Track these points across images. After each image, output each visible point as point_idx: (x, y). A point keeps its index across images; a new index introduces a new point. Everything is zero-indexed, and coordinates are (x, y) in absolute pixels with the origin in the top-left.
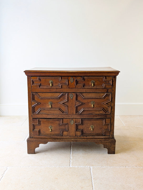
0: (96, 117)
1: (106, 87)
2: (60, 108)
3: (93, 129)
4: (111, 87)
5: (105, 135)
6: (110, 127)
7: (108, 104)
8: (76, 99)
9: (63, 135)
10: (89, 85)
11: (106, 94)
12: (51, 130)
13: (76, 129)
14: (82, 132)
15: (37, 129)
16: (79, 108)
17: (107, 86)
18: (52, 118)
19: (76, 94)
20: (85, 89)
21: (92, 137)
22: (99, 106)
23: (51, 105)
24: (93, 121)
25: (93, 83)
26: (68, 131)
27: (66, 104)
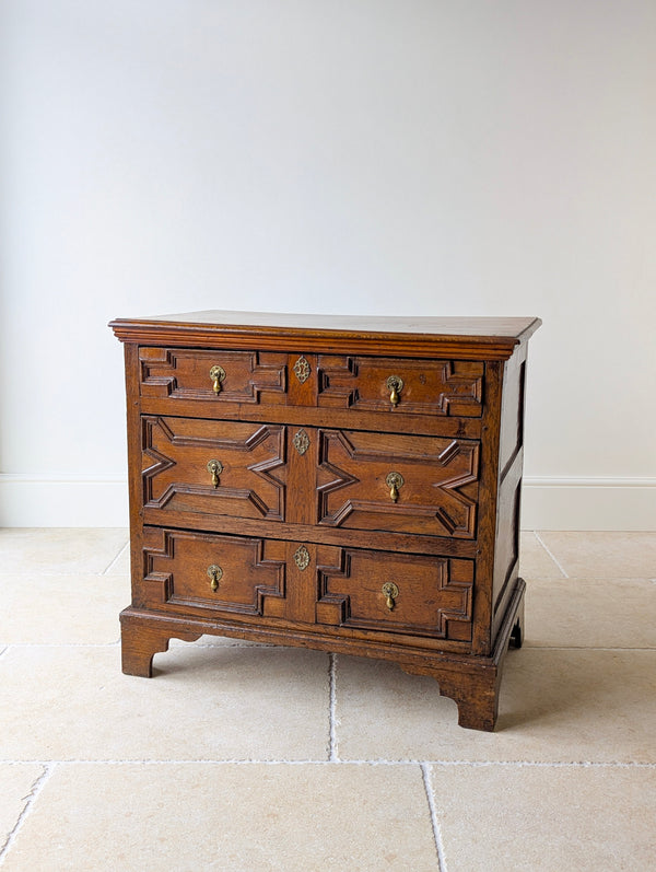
0: (408, 545)
1: (456, 413)
2: (253, 492)
3: (393, 601)
4: (476, 411)
5: (447, 635)
6: (470, 601)
7: (464, 490)
8: (323, 457)
9: (265, 614)
10: (376, 396)
11: (456, 445)
12: (217, 583)
13: (319, 591)
14: (343, 609)
15: (161, 571)
16: (332, 498)
17: (459, 407)
18: (220, 530)
19: (322, 433)
20: (359, 415)
21: (390, 637)
22: (422, 499)
23: (217, 476)
24: (393, 565)
25: (396, 390)
26: (285, 597)
27: (278, 473)
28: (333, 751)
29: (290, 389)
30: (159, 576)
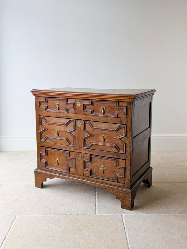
0: (107, 155)
1: (120, 117)
2: (67, 138)
3: (103, 171)
4: (125, 116)
5: (118, 181)
6: (124, 172)
7: (122, 139)
8: (85, 129)
9: (70, 172)
10: (98, 111)
11: (120, 126)
12: (58, 163)
13: (84, 167)
14: (90, 172)
15: (45, 159)
16: (87, 140)
17: (120, 115)
18: (59, 148)
19: (84, 122)
20: (94, 117)
21: (103, 181)
22: (111, 142)
23: (58, 133)
24: (104, 160)
25: (104, 110)
26: (75, 168)
27: (73, 133)
28: (96, 212)
29: (76, 109)
30: (44, 161)
